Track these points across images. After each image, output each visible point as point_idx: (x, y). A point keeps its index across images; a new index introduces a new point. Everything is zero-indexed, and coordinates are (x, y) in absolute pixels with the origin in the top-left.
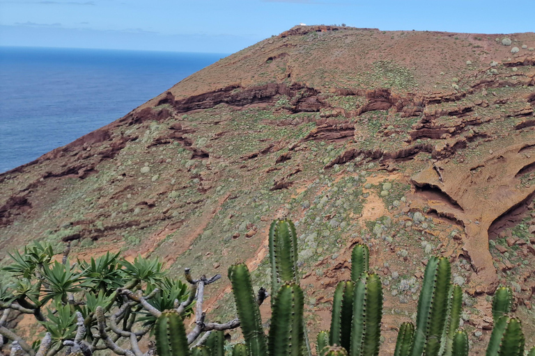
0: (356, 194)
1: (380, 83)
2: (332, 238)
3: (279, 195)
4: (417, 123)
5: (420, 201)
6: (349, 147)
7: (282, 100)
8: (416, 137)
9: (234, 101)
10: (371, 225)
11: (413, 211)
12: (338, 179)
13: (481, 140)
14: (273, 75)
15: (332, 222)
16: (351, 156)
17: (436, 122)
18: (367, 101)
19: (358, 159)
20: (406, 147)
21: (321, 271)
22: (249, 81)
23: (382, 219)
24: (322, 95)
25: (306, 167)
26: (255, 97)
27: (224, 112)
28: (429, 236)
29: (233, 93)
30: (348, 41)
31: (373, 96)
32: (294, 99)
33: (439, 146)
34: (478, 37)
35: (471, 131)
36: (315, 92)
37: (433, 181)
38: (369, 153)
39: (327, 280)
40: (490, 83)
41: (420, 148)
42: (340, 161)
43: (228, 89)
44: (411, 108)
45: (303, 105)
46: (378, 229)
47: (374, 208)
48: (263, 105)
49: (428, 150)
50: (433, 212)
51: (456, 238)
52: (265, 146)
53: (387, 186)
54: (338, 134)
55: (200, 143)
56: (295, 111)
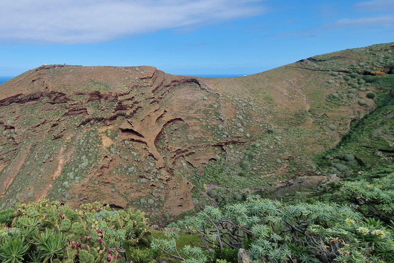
0: (97, 137)
1: (94, 89)
2: (94, 156)
3: (59, 142)
4: (116, 104)
5: (125, 136)
6: (87, 117)
7: (46, 99)
8: (116, 110)
9: (20, 101)
10: (109, 149)
11: (124, 140)
12: (85, 131)
13: (140, 109)
14: (37, 88)
15: (91, 150)
16: (89, 121)
17: (124, 103)
18: (89, 97)
19: (92, 122)
20: (113, 115)
21: (95, 170)
22: (26, 91)
23: (112, 145)
24: (67, 96)
25: (68, 128)
26: (30, 99)
27: (16, 107)
28: (134, 150)
29: (19, 97)
30: (71, 71)
31: (92, 94)
32: (52, 98)
33: (128, 113)
34: (126, 68)
35: (137, 105)
36: (64, 95)
37: (129, 127)
38: (97, 119)
39: (99, 174)
40: (137, 86)
41: (119, 114)
42: (84, 123)
43: (16, 96)
44: (111, 98)
45: (57, 101)
46: (112, 149)
47: (106, 142)
48: (35, 102)
49: (123, 115)
50: (133, 140)
51: (145, 149)
52: (43, 121)
53: (109, 131)
54: (78, 112)
55: (9, 123)
56: (53, 104)
